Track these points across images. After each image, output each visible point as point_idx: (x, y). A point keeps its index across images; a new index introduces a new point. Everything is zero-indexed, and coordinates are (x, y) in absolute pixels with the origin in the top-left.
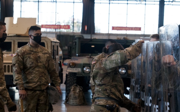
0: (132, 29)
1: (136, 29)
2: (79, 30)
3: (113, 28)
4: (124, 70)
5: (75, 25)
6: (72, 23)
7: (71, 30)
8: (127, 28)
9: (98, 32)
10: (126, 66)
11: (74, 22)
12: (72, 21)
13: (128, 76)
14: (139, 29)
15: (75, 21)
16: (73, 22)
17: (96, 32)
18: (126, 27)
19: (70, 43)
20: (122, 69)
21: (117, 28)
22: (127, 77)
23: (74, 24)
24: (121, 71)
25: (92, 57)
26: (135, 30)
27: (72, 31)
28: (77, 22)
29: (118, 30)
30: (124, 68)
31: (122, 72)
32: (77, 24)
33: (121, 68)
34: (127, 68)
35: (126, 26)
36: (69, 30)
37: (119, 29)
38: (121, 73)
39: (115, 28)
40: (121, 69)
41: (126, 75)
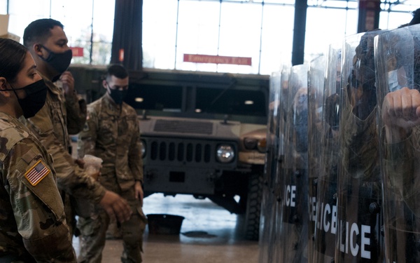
0: (230, 60)
1: (240, 61)
2: (105, 60)
3: (187, 58)
4: (228, 151)
5: (94, 48)
6: (87, 42)
7: (86, 59)
8: (218, 60)
9: (151, 66)
10: (234, 143)
11: (94, 39)
12: (89, 39)
13: (239, 167)
14: (248, 61)
15: (96, 39)
16: (92, 41)
17: (145, 65)
18: (218, 56)
19: (94, 82)
20: (225, 149)
21: (196, 58)
22: (237, 170)
23: (94, 44)
24: (222, 154)
25: (148, 117)
26: (239, 64)
27: (88, 62)
28: (102, 41)
29: (197, 62)
30: (229, 148)
31: (224, 156)
32: (100, 44)
33: (222, 147)
34: (236, 147)
35: (216, 55)
36: (81, 58)
37: (201, 59)
38: (222, 160)
39: (190, 58)
40: (223, 150)
41: (234, 164)
